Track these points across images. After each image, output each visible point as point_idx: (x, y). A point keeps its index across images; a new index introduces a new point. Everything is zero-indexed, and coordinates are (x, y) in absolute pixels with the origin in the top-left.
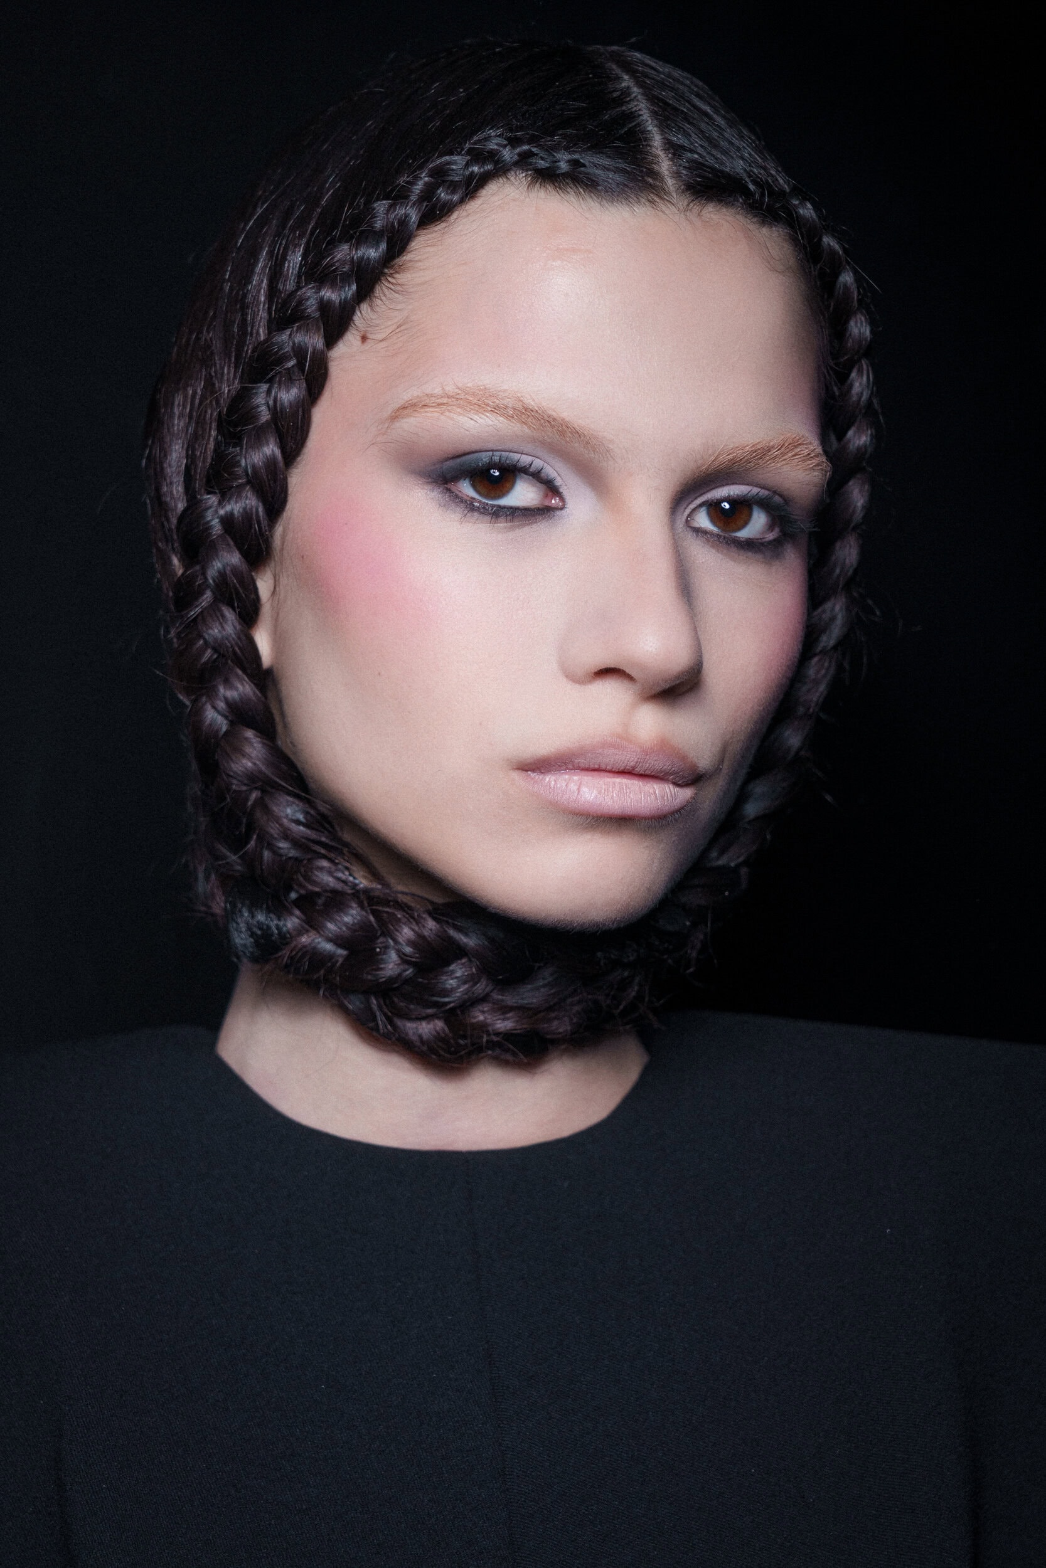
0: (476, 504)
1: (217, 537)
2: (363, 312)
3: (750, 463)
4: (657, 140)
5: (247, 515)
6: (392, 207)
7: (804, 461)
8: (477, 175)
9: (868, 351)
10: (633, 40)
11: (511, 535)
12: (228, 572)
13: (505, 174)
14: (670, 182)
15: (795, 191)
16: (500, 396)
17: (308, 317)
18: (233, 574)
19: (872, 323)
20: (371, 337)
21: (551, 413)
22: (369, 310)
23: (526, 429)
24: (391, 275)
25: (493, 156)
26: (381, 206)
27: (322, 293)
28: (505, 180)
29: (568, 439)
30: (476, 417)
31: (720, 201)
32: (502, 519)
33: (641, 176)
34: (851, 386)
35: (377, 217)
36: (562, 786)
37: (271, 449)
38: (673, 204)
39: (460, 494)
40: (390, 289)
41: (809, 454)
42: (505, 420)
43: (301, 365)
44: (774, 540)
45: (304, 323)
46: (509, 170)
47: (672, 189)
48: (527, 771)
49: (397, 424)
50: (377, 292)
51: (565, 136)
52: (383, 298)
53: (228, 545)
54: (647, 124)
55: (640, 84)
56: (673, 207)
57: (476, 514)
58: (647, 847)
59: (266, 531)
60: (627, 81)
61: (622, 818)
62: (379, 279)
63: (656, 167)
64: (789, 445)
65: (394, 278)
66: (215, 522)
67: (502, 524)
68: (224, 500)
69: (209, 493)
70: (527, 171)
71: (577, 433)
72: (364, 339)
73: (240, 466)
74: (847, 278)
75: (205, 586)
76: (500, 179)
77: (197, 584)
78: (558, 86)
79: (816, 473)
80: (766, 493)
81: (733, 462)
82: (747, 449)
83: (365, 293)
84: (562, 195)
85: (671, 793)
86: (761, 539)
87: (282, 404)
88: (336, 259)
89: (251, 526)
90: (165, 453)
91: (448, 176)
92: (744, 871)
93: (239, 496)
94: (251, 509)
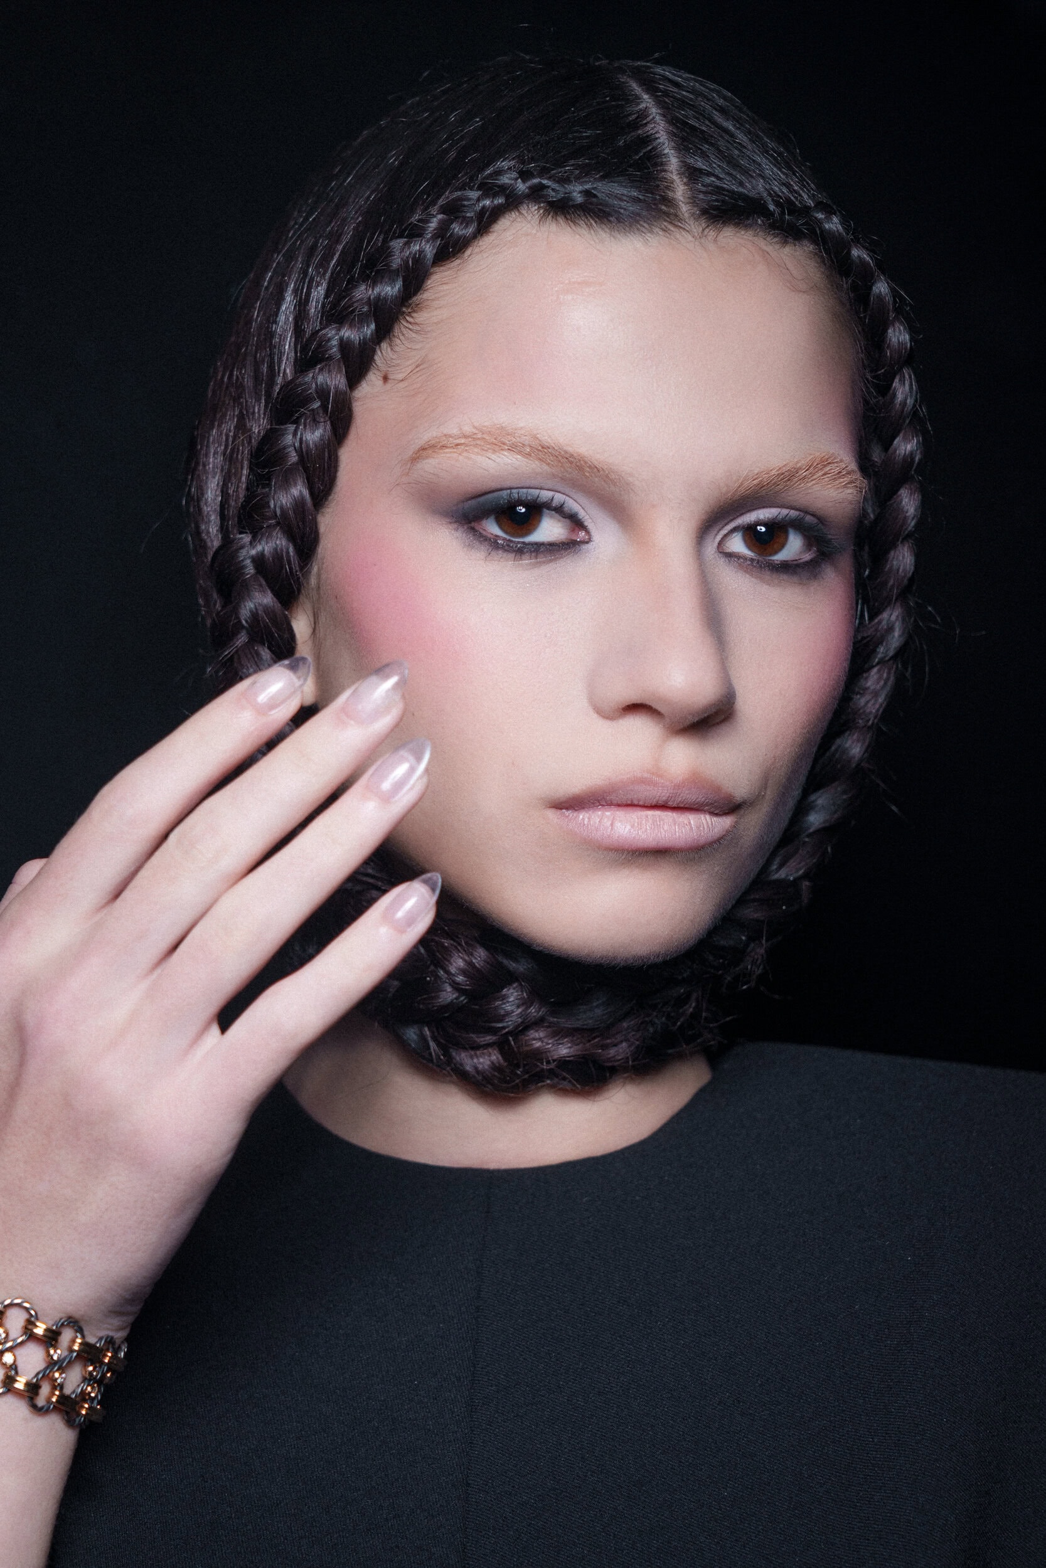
0: (500, 542)
1: (251, 576)
2: (383, 351)
3: (779, 485)
4: (673, 162)
5: (278, 555)
6: (407, 244)
7: (835, 479)
8: (489, 208)
9: (909, 359)
10: (657, 55)
11: (537, 571)
12: (260, 612)
13: (517, 208)
14: (684, 209)
15: (820, 206)
16: (517, 434)
17: (330, 358)
18: (265, 614)
19: (912, 330)
20: (392, 377)
21: (570, 449)
22: (389, 349)
23: (546, 467)
24: (409, 314)
25: (503, 190)
26: (397, 244)
27: (342, 333)
28: (517, 214)
29: (588, 474)
30: (493, 457)
31: (737, 225)
32: (527, 556)
33: (654, 204)
34: (894, 395)
35: (394, 256)
36: (595, 823)
37: (299, 490)
38: (688, 231)
39: (484, 533)
40: (409, 329)
41: (840, 472)
42: (523, 459)
43: (324, 407)
44: (811, 560)
45: (326, 365)
46: (521, 203)
47: (686, 215)
48: (561, 809)
49: (419, 466)
50: (396, 331)
51: (577, 167)
52: (402, 337)
53: (261, 585)
54: (664, 147)
55: (660, 103)
56: (688, 234)
57: (500, 552)
58: (688, 879)
59: (296, 572)
60: (647, 101)
61: (658, 851)
62: (397, 318)
63: (670, 194)
64: (817, 465)
65: (412, 317)
66: (248, 562)
67: (526, 561)
68: (255, 541)
69: (241, 533)
70: (539, 203)
71: (596, 469)
72: (386, 379)
73: (269, 507)
74: (881, 287)
75: (238, 626)
76: (513, 213)
77: (232, 623)
78: (574, 112)
79: (850, 491)
80: (797, 513)
81: (761, 486)
82: (773, 472)
83: (384, 332)
84: (574, 228)
85: (707, 823)
86: (796, 560)
87: (308, 446)
88: (354, 300)
89: (282, 567)
90: (201, 491)
91: (462, 212)
92: (806, 884)
93: (270, 536)
94: (282, 550)
